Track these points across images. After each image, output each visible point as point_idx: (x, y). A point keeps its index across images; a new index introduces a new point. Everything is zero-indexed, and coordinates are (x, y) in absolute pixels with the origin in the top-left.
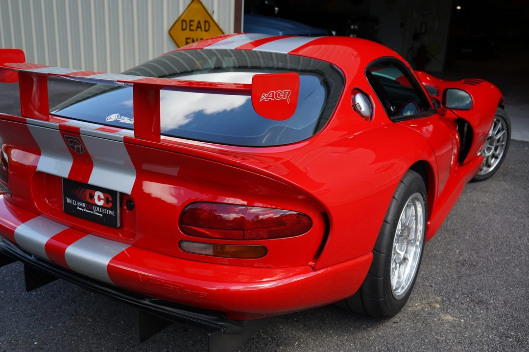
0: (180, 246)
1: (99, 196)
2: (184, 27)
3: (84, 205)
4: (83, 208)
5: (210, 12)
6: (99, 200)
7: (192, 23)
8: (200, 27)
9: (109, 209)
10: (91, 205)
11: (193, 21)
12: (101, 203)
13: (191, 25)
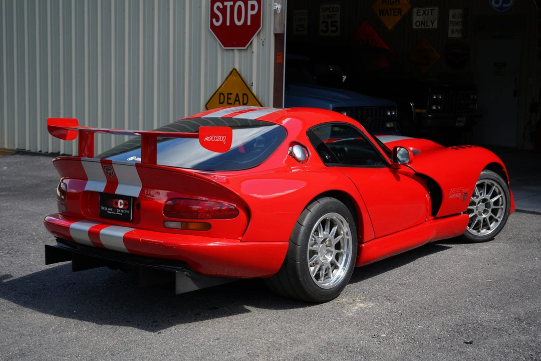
0: (163, 224)
1: (121, 203)
2: (222, 101)
3: (111, 210)
4: (111, 211)
5: (249, 84)
6: (121, 205)
7: (230, 96)
8: (239, 101)
9: (126, 210)
10: (116, 209)
11: (231, 94)
12: (121, 207)
13: (229, 99)
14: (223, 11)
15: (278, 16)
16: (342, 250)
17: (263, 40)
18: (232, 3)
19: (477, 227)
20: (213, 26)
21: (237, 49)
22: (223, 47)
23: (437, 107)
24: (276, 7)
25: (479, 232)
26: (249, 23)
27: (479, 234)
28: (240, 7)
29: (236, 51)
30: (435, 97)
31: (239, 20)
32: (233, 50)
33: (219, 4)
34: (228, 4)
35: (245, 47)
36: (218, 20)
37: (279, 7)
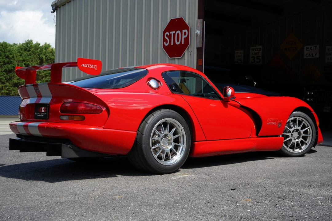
0: (60, 117)
3: (39, 114)
6: (43, 110)
9: (45, 113)
10: (41, 113)
14: (169, 37)
15: (198, 38)
16: (180, 144)
17: (191, 52)
18: (174, 32)
19: (292, 147)
20: (164, 46)
21: (177, 58)
22: (169, 57)
23: (310, 99)
24: (197, 32)
25: (294, 150)
26: (183, 43)
27: (293, 152)
28: (178, 34)
29: (176, 59)
30: (308, 93)
31: (178, 41)
32: (175, 59)
33: (167, 33)
34: (172, 33)
35: (181, 57)
36: (167, 43)
37: (199, 32)
